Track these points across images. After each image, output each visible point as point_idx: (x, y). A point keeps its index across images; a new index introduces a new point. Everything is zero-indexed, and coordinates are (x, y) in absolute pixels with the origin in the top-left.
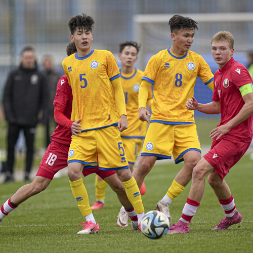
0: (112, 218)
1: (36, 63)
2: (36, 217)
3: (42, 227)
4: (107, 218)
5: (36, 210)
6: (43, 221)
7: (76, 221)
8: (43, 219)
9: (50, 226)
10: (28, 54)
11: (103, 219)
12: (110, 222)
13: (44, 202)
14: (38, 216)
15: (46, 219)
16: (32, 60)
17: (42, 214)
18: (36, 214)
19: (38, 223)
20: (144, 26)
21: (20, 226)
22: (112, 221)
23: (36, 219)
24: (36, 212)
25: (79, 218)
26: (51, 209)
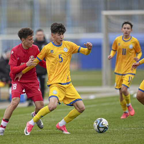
0: (89, 126)
1: (44, 38)
2: (46, 126)
3: (50, 131)
4: (87, 126)
5: (46, 122)
6: (50, 128)
7: (69, 128)
8: (50, 127)
9: (54, 131)
10: (40, 33)
11: (84, 127)
12: (88, 129)
13: (51, 117)
14: (47, 125)
15: (52, 127)
16: (42, 37)
17: (50, 124)
18: (46, 124)
19: (47, 129)
20: (107, 17)
21: (37, 131)
22: (90, 128)
23: (46, 127)
24: (46, 123)
25: (71, 126)
26: (55, 121)
